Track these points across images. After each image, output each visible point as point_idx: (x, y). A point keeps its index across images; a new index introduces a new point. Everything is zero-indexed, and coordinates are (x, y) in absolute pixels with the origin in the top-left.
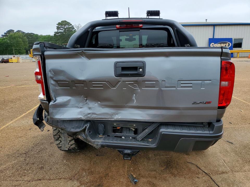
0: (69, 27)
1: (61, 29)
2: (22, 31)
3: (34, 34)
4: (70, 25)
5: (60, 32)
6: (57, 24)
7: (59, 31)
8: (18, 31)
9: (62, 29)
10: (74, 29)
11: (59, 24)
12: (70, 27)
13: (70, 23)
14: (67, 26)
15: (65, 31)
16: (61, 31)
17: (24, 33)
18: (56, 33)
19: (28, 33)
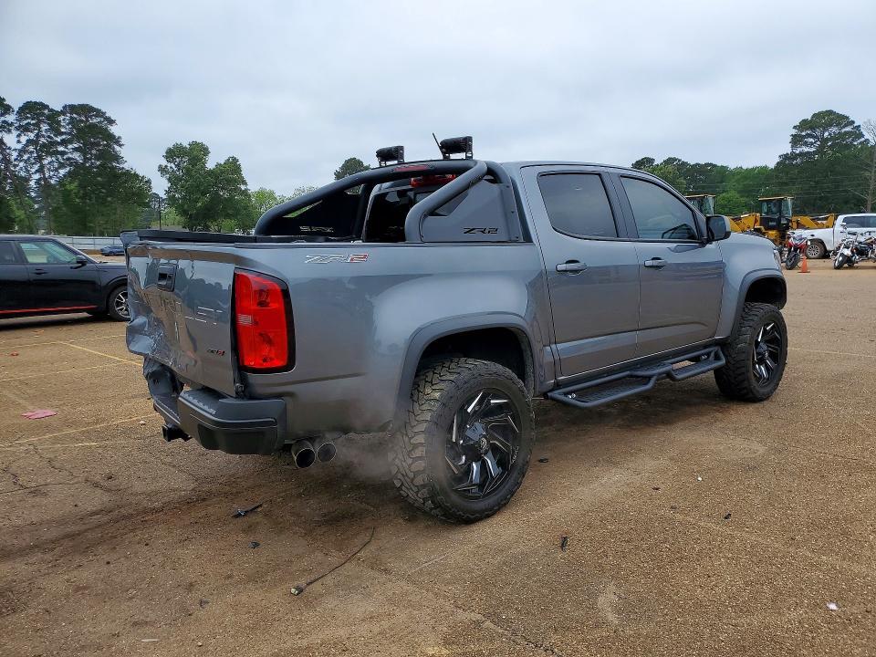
0: (843, 130)
1: (806, 144)
2: (679, 161)
3: (715, 166)
4: (846, 126)
5: (801, 154)
6: (795, 127)
7: (798, 152)
8: (670, 159)
9: (812, 144)
10: (863, 136)
11: (804, 125)
12: (846, 133)
13: (847, 118)
14: (834, 130)
15: (820, 151)
16: (806, 149)
17: (684, 164)
18: (785, 157)
19: (697, 164)
